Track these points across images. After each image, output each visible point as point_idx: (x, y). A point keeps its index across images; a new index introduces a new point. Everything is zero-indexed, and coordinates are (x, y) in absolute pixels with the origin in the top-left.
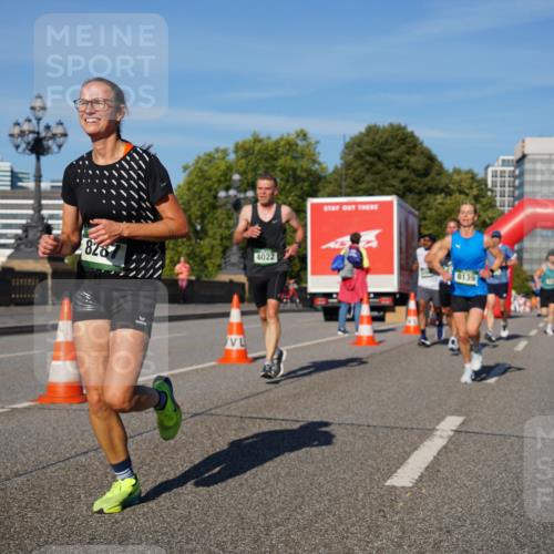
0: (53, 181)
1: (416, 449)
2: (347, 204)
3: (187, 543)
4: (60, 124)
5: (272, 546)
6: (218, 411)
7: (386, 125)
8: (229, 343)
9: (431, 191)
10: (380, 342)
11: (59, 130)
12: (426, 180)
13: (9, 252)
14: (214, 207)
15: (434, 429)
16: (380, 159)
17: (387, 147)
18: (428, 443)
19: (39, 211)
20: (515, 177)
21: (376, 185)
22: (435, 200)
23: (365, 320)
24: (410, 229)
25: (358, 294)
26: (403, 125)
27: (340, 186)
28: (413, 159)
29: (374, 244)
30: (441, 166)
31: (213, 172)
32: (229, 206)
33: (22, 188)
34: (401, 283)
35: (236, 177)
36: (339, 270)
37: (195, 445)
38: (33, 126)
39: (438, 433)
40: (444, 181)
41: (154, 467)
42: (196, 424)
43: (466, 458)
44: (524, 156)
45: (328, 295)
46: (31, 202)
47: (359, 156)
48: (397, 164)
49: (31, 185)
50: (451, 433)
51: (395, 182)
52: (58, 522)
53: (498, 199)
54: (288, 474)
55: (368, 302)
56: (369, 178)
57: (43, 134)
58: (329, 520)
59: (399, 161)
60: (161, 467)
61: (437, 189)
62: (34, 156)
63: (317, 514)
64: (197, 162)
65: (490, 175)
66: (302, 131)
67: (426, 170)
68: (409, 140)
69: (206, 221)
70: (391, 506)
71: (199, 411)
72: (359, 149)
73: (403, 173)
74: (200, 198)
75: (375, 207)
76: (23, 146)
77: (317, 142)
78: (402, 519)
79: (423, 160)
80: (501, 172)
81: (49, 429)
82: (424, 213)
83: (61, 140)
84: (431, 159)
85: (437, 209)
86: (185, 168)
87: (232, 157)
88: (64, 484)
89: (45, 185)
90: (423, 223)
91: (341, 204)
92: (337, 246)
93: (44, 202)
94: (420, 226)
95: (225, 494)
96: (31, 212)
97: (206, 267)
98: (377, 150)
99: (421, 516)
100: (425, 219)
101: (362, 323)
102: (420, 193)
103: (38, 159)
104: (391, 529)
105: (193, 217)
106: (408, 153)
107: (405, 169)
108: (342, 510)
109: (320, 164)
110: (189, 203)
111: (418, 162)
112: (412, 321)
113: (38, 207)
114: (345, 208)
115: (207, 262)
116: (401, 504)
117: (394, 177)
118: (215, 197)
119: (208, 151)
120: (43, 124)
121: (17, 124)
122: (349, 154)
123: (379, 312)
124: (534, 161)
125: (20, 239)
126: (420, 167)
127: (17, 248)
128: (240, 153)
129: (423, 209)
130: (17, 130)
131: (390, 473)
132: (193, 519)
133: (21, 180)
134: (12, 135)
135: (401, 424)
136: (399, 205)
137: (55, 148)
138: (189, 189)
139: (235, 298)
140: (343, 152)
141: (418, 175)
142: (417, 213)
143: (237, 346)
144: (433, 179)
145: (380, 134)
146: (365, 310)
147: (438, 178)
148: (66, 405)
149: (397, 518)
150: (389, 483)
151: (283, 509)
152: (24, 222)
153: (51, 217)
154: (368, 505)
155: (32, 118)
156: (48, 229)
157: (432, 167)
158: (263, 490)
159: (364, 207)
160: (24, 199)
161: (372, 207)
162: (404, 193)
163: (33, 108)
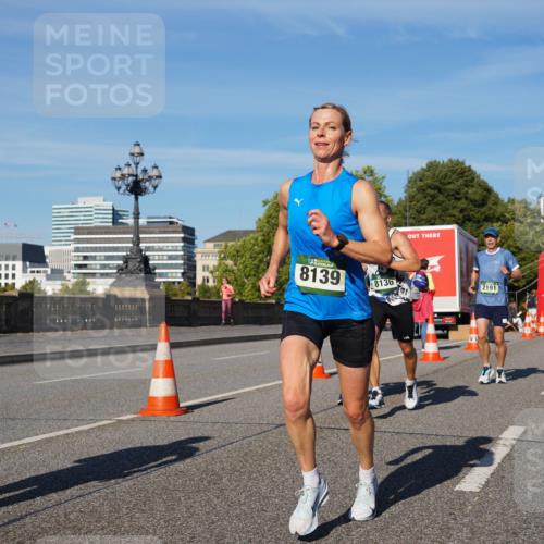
0: (149, 218)
1: (481, 455)
2: (412, 233)
4: (156, 167)
7: (446, 161)
9: (488, 219)
10: (445, 358)
11: (154, 173)
12: (483, 209)
13: (111, 280)
15: (498, 438)
16: (440, 191)
17: (446, 181)
19: (138, 245)
21: (438, 215)
23: (431, 338)
24: (470, 254)
25: (424, 315)
26: (461, 160)
27: (405, 218)
28: (471, 191)
29: (437, 269)
30: (497, 196)
33: (122, 223)
34: (462, 304)
37: (280, 453)
38: (132, 170)
39: (501, 442)
40: (500, 210)
41: (244, 473)
42: (280, 434)
46: (131, 236)
47: (421, 190)
48: (456, 196)
49: (130, 221)
50: (514, 442)
51: (456, 212)
52: (162, 522)
55: (433, 322)
56: (430, 209)
57: (141, 177)
59: (458, 193)
60: (251, 473)
61: (494, 217)
62: (133, 196)
64: (275, 198)
66: (368, 168)
67: (483, 200)
68: (467, 173)
70: (461, 509)
72: (422, 184)
73: (462, 204)
75: (438, 235)
76: (124, 187)
77: (383, 178)
78: (471, 522)
79: (480, 191)
83: (155, 182)
84: (488, 190)
88: (165, 488)
89: (142, 221)
93: (141, 236)
96: (131, 245)
98: (437, 183)
99: (489, 519)
101: (428, 341)
102: (478, 222)
103: (137, 199)
104: (461, 531)
106: (466, 186)
107: (464, 201)
108: (415, 512)
109: (386, 197)
111: (475, 193)
112: (474, 338)
113: (137, 241)
116: (470, 508)
117: (454, 207)
120: (140, 167)
121: (119, 169)
122: (412, 188)
123: (443, 331)
125: (122, 269)
126: (477, 197)
127: (118, 277)
129: (482, 236)
130: (118, 174)
131: (459, 478)
133: (121, 217)
134: (114, 179)
135: (466, 433)
136: (460, 233)
137: (151, 189)
138: (268, 222)
140: (407, 186)
141: (475, 206)
142: (476, 239)
144: (490, 208)
145: (440, 168)
146: (430, 329)
147: (494, 207)
148: (165, 417)
149: (466, 521)
150: (457, 488)
152: (124, 254)
153: (148, 249)
154: (439, 508)
155: (131, 163)
156: (146, 260)
157: (489, 198)
158: (343, 494)
159: (427, 236)
160: (124, 233)
161: (435, 235)
162: (463, 222)
163: (132, 154)
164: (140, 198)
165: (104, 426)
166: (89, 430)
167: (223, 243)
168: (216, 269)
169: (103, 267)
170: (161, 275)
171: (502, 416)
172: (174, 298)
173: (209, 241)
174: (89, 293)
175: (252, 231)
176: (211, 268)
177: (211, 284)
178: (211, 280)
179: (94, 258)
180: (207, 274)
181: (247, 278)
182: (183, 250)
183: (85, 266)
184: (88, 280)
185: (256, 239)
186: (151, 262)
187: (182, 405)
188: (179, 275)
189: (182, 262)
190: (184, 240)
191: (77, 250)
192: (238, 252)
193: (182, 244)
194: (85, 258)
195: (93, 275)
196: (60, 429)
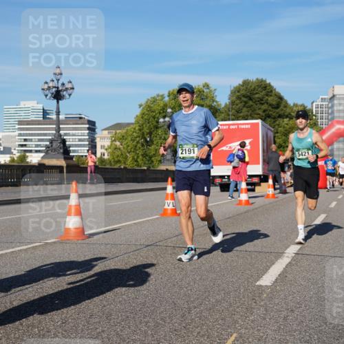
0: (66, 114)
1: (273, 264)
2: (232, 125)
3: (144, 318)
4: (70, 82)
5: (192, 320)
6: (161, 244)
7: (255, 79)
8: (166, 204)
9: (280, 116)
10: (253, 203)
11: (69, 86)
12: (277, 111)
13: (42, 154)
14: (157, 128)
15: (284, 253)
16: (251, 99)
17: (254, 92)
18: (280, 261)
19: (59, 132)
20: (329, 108)
21: (249, 114)
22: (283, 121)
23: (244, 191)
26: (264, 79)
27: (229, 115)
28: (270, 99)
29: (249, 147)
30: (286, 102)
31: (156, 108)
32: (166, 127)
33: (49, 118)
34: (264, 169)
35: (169, 110)
36: (231, 162)
38: (55, 84)
39: (286, 255)
40: (288, 110)
42: (147, 251)
43: (302, 269)
44: (334, 96)
45: (222, 177)
46: (54, 126)
47: (238, 98)
48: (261, 101)
49: (54, 117)
50: (293, 255)
51: (260, 112)
53: (319, 120)
54: (200, 279)
56: (245, 109)
57: (60, 88)
58: (224, 305)
61: (284, 115)
62: (55, 101)
63: (217, 301)
64: (147, 102)
65: (314, 107)
66: (206, 83)
67: (278, 105)
68: (268, 88)
69: (152, 136)
70: (259, 297)
71: (150, 244)
72: (239, 94)
73: (265, 107)
74: (149, 123)
75: (249, 126)
76: (50, 95)
77: (215, 90)
78: (265, 304)
79: (276, 99)
80: (321, 105)
81: (66, 254)
82: (277, 130)
83: (70, 91)
84: (281, 98)
85: (284, 127)
86: (140, 106)
87: (167, 99)
89: (62, 117)
90: (277, 135)
91: (229, 125)
92: (227, 149)
93: (61, 126)
94: (274, 137)
95: (165, 290)
96: (54, 132)
97: (153, 162)
98: (248, 94)
99: (277, 302)
100: (277, 133)
101: (242, 193)
102: (274, 118)
103: (58, 102)
104: (259, 310)
105: (145, 133)
106: (267, 95)
107: (266, 104)
108: (231, 299)
109: (216, 102)
110: (142, 125)
111: (273, 100)
112: (271, 191)
113: (58, 129)
114: (232, 127)
115: (153, 159)
116: (265, 295)
117: (260, 109)
118: (158, 122)
119: (153, 96)
120: (60, 82)
121: (46, 83)
122: (232, 96)
123: (252, 186)
124: (339, 99)
125: (48, 147)
126: (274, 103)
127: (47, 152)
128: (172, 97)
129: (277, 127)
130: (46, 86)
131: (259, 277)
132: (148, 305)
133: (48, 114)
134: (43, 89)
135: (264, 250)
136: (263, 125)
137: (67, 96)
138: (142, 117)
139: (170, 179)
140: (230, 95)
141: (273, 108)
142: (273, 129)
143: (171, 207)
144: (282, 110)
145: (250, 85)
146: (243, 185)
147: (285, 109)
148: (76, 241)
149: (262, 303)
150: (258, 283)
151: (198, 299)
152: (50, 137)
153: (66, 134)
154: (246, 296)
155: (54, 79)
156: (64, 141)
157: (281, 103)
158: (186, 288)
159: (242, 127)
160: (50, 124)
161: (247, 126)
162: (265, 118)
163: (55, 74)
164: (60, 102)
165: (36, 246)
166: (27, 249)
167: (114, 131)
168: (110, 147)
169: (37, 146)
170: (74, 151)
171: (287, 239)
172: (82, 166)
173: (105, 129)
174: (27, 163)
175: (132, 124)
176: (106, 147)
177: (106, 157)
178: (106, 155)
179: (31, 140)
180: (103, 151)
181: (129, 153)
182: (88, 135)
183: (25, 145)
184: (27, 154)
185: (135, 129)
186: (67, 143)
187: (86, 233)
188: (86, 151)
189: (87, 143)
190: (89, 129)
191: (20, 135)
192: (123, 137)
193: (88, 132)
194: (25, 140)
195: (31, 151)
196: (8, 248)
